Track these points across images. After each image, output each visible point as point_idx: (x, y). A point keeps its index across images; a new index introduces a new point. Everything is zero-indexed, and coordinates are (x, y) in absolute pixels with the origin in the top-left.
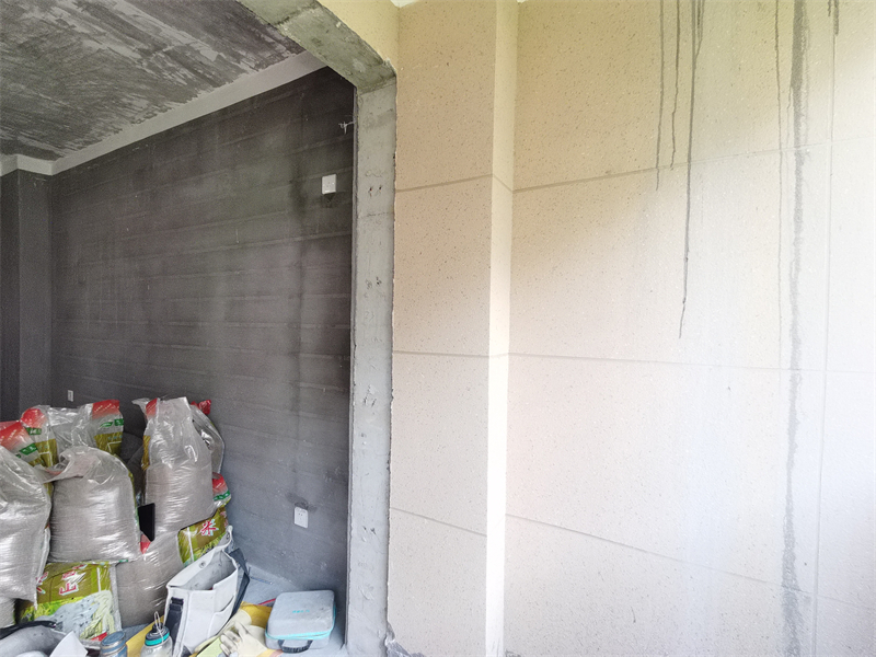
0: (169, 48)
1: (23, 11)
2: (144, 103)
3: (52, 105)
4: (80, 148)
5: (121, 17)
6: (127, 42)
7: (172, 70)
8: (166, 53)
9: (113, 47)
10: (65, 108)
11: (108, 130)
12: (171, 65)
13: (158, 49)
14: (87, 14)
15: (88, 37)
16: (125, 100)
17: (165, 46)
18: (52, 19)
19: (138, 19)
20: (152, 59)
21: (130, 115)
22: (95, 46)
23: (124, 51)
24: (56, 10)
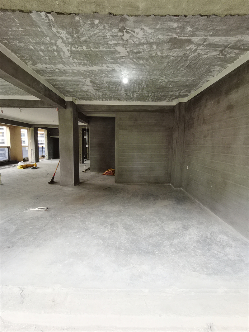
0: (230, 45)
1: (190, 56)
2: (218, 68)
3: (190, 80)
4: (195, 91)
5: (215, 43)
6: (216, 50)
7: (230, 53)
8: (229, 48)
9: (211, 54)
10: (194, 80)
11: (205, 82)
12: (230, 51)
13: (226, 47)
14: (206, 48)
15: (204, 54)
16: (212, 70)
17: (229, 45)
18: (196, 54)
19: (221, 41)
20: (223, 52)
21: (213, 74)
22: (205, 56)
23: (215, 53)
24: (197, 51)
